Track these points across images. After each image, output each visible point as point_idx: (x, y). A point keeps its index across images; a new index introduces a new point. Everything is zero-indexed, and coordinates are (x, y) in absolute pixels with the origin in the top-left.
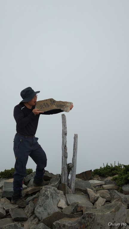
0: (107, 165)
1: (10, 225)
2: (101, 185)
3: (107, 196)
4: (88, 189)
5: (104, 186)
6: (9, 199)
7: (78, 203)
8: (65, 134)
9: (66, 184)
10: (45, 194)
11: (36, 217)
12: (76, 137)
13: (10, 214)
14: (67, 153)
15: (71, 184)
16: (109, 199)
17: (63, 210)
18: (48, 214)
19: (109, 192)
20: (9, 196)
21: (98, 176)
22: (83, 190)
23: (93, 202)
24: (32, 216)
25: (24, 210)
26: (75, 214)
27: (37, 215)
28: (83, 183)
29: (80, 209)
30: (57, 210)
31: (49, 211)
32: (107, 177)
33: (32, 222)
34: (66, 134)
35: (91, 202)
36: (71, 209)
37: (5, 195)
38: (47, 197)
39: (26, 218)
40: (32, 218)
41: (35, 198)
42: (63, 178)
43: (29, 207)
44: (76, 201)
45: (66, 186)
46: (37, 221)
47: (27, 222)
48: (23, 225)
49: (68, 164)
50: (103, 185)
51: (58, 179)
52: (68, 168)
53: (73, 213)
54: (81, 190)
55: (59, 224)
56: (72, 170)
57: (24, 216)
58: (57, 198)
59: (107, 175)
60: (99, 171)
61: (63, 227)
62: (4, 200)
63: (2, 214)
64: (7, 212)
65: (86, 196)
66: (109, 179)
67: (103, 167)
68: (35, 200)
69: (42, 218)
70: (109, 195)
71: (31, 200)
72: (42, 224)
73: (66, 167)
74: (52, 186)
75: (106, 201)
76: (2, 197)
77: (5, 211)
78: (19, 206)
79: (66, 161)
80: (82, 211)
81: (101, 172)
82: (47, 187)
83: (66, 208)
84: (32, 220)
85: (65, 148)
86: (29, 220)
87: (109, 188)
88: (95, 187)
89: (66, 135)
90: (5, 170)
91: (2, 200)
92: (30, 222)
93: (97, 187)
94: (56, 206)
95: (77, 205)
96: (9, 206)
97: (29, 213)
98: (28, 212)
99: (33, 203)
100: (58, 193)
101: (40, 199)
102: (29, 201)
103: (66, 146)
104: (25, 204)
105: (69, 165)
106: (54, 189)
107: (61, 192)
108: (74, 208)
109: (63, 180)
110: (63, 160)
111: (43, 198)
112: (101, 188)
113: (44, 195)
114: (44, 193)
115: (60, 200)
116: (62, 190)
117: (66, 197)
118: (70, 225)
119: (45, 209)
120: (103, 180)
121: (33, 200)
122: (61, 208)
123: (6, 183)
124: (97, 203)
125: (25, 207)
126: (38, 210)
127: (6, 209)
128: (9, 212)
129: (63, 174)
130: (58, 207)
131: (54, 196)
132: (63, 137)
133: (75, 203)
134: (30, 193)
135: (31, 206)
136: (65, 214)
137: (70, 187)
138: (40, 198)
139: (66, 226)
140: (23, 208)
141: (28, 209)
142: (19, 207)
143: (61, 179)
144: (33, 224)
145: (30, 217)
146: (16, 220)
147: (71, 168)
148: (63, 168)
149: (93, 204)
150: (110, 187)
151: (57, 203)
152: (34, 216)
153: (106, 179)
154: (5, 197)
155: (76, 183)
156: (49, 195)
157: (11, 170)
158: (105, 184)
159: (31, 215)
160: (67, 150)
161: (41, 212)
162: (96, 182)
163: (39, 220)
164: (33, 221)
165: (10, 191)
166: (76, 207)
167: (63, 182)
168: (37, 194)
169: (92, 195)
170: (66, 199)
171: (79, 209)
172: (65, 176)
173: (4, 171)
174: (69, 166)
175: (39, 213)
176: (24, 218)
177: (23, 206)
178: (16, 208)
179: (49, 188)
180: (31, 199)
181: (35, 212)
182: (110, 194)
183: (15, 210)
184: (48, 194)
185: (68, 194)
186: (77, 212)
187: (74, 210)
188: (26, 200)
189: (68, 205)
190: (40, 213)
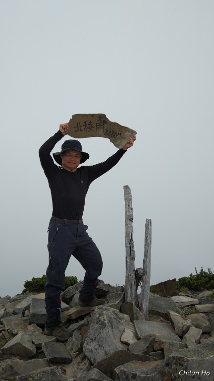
0: (202, 271)
1: (43, 372)
2: (193, 305)
3: (205, 325)
4: (172, 313)
5: (198, 307)
6: (42, 326)
7: (154, 335)
8: (129, 219)
9: (134, 302)
10: (100, 321)
11: (85, 357)
12: (148, 224)
13: (43, 351)
14: (134, 251)
15: (142, 304)
16: (207, 330)
17: (130, 347)
18: (106, 353)
19: (207, 318)
20: (41, 322)
21: (186, 288)
22: (162, 313)
23: (180, 334)
24: (78, 357)
25: (65, 345)
26: (150, 355)
27: (87, 354)
28: (162, 302)
29: (158, 347)
30: (121, 347)
31: (107, 349)
32: (201, 291)
33: (78, 365)
34: (131, 219)
35: (177, 334)
36: (143, 346)
37: (34, 320)
38: (103, 325)
39: (69, 358)
40: (79, 359)
41: (83, 325)
42: (129, 293)
43: (74, 340)
44: (152, 333)
45: (134, 306)
46: (87, 365)
47: (71, 366)
48: (65, 370)
49: (137, 270)
50: (196, 304)
51: (120, 295)
52: (136, 277)
53: (146, 353)
54: (158, 314)
55: (125, 372)
56: (143, 279)
57: (66, 356)
58: (120, 327)
59: (202, 288)
60: (189, 282)
61: (132, 378)
62: (32, 328)
63: (31, 351)
64: (38, 347)
65: (168, 323)
66: (205, 295)
67: (194, 274)
68: (83, 329)
69: (95, 360)
70: (208, 323)
71: (76, 329)
72: (96, 370)
73: (133, 275)
74: (111, 306)
75: (203, 333)
76: (30, 324)
77: (34, 346)
78: (57, 339)
79: (133, 265)
80: (162, 350)
81: (191, 282)
82: (102, 308)
83: (135, 344)
84: (79, 362)
85: (130, 242)
86: (74, 362)
87: (206, 310)
88: (182, 308)
89: (132, 221)
90: (33, 279)
91: (30, 327)
92: (75, 366)
93: (186, 309)
94: (118, 341)
95: (154, 339)
96: (42, 338)
97: (74, 350)
98: (72, 349)
99: (80, 334)
100: (121, 319)
101: (91, 328)
102: (74, 331)
103: (131, 240)
104: (66, 336)
105: (138, 272)
106: (114, 312)
107: (126, 316)
108: (148, 345)
109: (129, 296)
110: (129, 264)
111: (96, 326)
112: (193, 310)
113: (98, 322)
114: (98, 318)
115: (124, 331)
116: (127, 314)
117: (134, 326)
118: (145, 376)
119: (100, 346)
120: (196, 296)
121: (80, 328)
122: (127, 344)
123: (34, 300)
124: (187, 335)
125: (66, 341)
126: (89, 347)
127: (36, 343)
128: (41, 348)
129: (129, 285)
130: (121, 341)
131: (115, 324)
132: (127, 225)
133: (150, 336)
134: (74, 317)
135: (76, 339)
136: (133, 354)
137: (140, 309)
138: (92, 326)
139: (137, 377)
140: (63, 342)
141: (71, 344)
142: (58, 341)
143: (124, 295)
144: (82, 369)
145: (75, 358)
146: (54, 362)
147: (142, 276)
148: (128, 277)
149: (181, 337)
150: (208, 309)
151: (119, 335)
152: (81, 356)
153: (201, 295)
154: (34, 323)
155: (150, 302)
156: (106, 322)
157: (43, 278)
158: (200, 304)
159: (78, 355)
160: (133, 246)
161: (93, 350)
162: (183, 299)
163: (91, 364)
164: (81, 364)
165: (41, 313)
166: (151, 342)
167: (128, 300)
168: (85, 320)
169: (178, 323)
170: (135, 328)
171: (156, 347)
172: (131, 290)
173: (31, 280)
174: (138, 274)
175: (90, 352)
176: (65, 358)
177: (63, 339)
178: (52, 341)
179: (106, 309)
180: (77, 327)
181: (84, 349)
182: (209, 320)
183: (51, 344)
184: (104, 320)
185: (137, 319)
186: (154, 351)
187: (148, 347)
188: (69, 328)
189: (139, 339)
190: (92, 352)
